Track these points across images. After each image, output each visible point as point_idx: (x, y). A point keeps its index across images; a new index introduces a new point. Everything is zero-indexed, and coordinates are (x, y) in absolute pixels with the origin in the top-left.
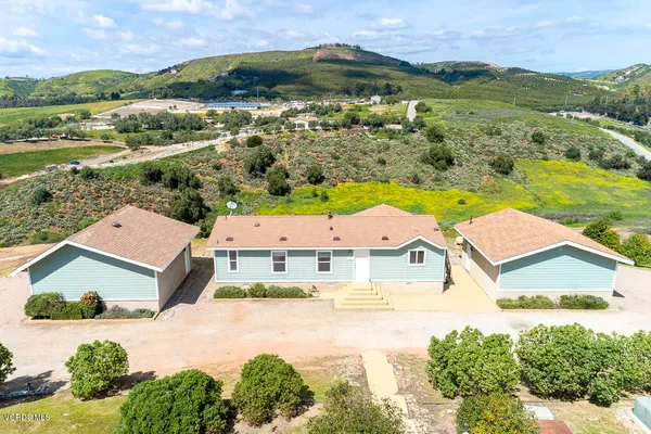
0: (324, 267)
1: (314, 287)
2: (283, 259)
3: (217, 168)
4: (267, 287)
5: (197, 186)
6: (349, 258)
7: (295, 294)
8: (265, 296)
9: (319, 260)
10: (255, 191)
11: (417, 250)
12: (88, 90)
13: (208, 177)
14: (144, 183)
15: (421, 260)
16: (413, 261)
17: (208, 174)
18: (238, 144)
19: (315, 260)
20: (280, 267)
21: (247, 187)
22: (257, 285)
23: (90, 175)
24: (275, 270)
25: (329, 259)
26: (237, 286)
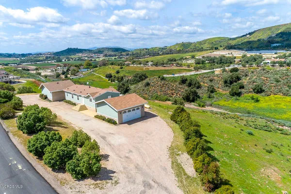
2: (73, 95)
3: (211, 81)
4: (71, 102)
5: (199, 87)
6: (81, 98)
10: (224, 92)
11: (90, 98)
12: (208, 46)
13: (205, 84)
14: (180, 84)
17: (206, 83)
18: (226, 71)
19: (77, 97)
21: (221, 90)
23: (163, 79)
24: (72, 98)
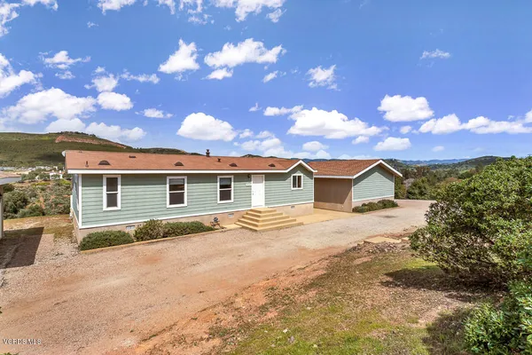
0: (225, 195)
2: (182, 187)
6: (248, 184)
7: (197, 228)
9: (221, 187)
11: (297, 174)
16: (294, 185)
19: (217, 188)
20: (177, 199)
24: (172, 203)
25: (230, 186)
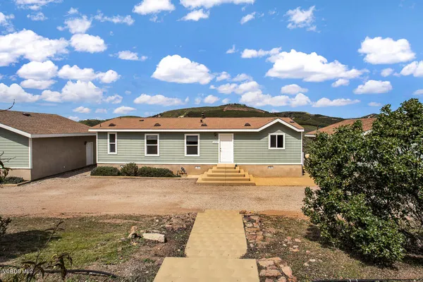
0: (192, 150)
1: (183, 169)
2: (155, 142)
4: (140, 167)
6: (214, 141)
8: (136, 174)
9: (188, 143)
11: (276, 134)
15: (280, 145)
16: (272, 145)
19: (184, 143)
20: (152, 150)
22: (131, 164)
24: (148, 153)
25: (197, 143)
26: (114, 166)
